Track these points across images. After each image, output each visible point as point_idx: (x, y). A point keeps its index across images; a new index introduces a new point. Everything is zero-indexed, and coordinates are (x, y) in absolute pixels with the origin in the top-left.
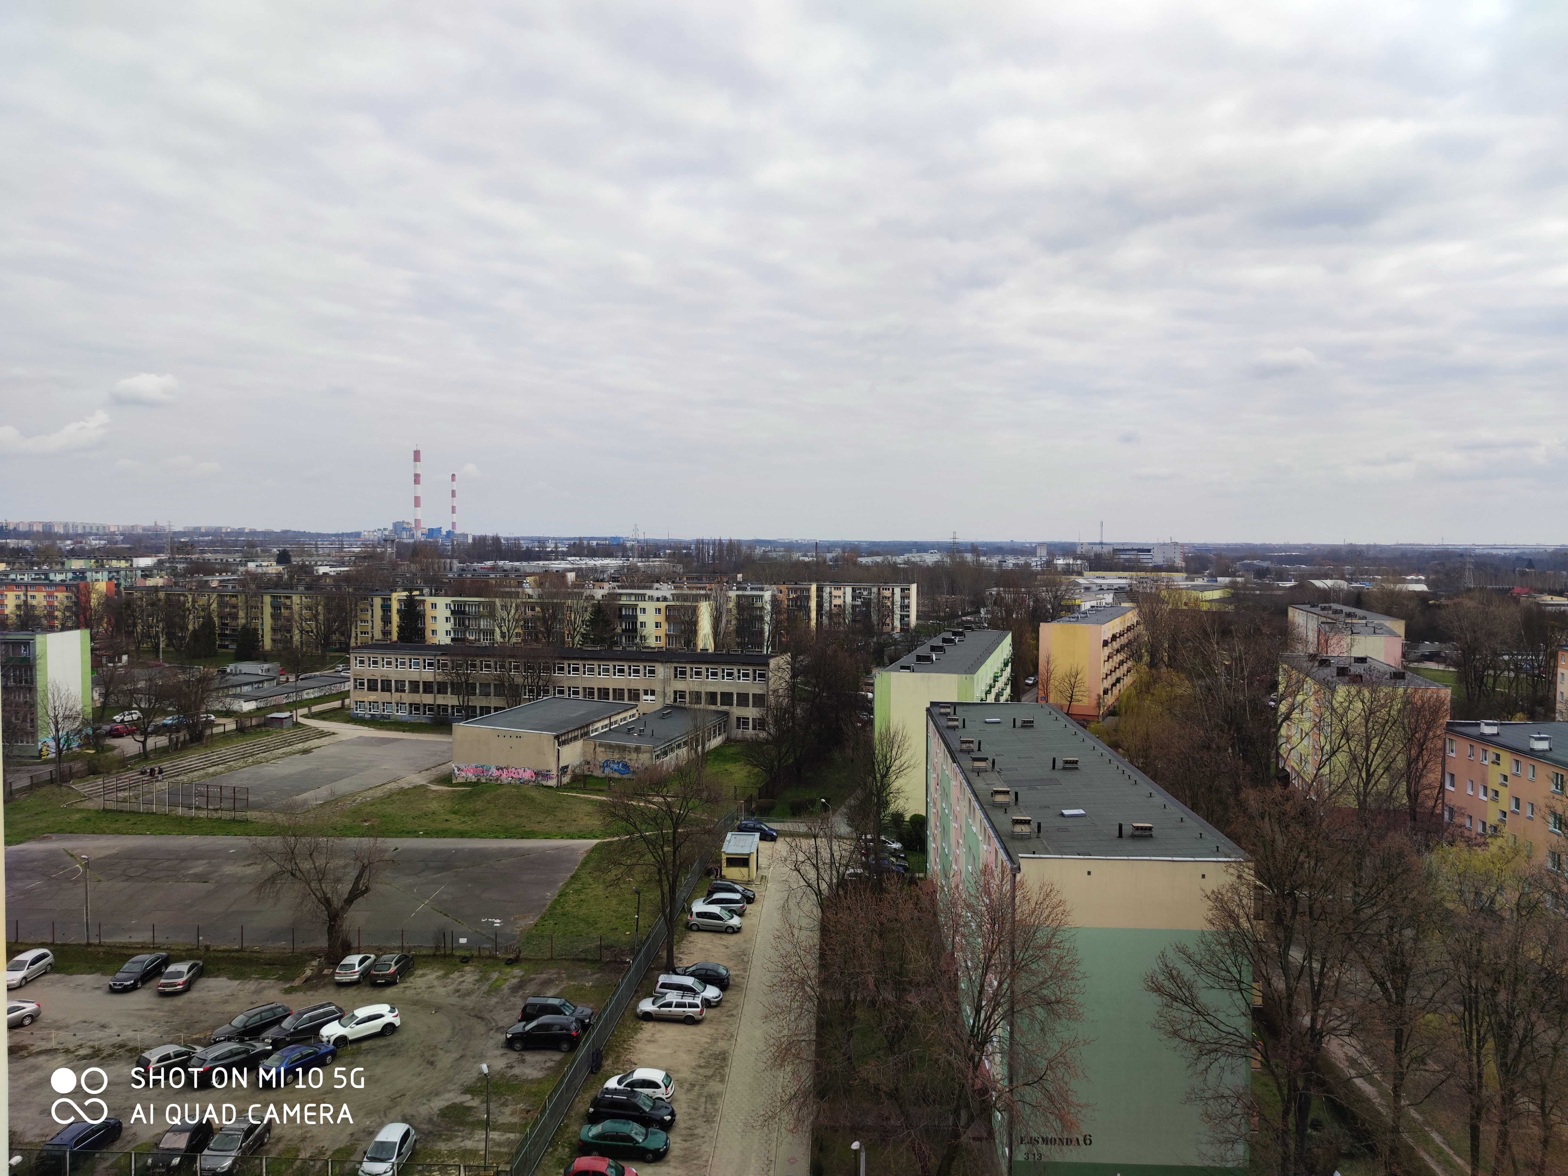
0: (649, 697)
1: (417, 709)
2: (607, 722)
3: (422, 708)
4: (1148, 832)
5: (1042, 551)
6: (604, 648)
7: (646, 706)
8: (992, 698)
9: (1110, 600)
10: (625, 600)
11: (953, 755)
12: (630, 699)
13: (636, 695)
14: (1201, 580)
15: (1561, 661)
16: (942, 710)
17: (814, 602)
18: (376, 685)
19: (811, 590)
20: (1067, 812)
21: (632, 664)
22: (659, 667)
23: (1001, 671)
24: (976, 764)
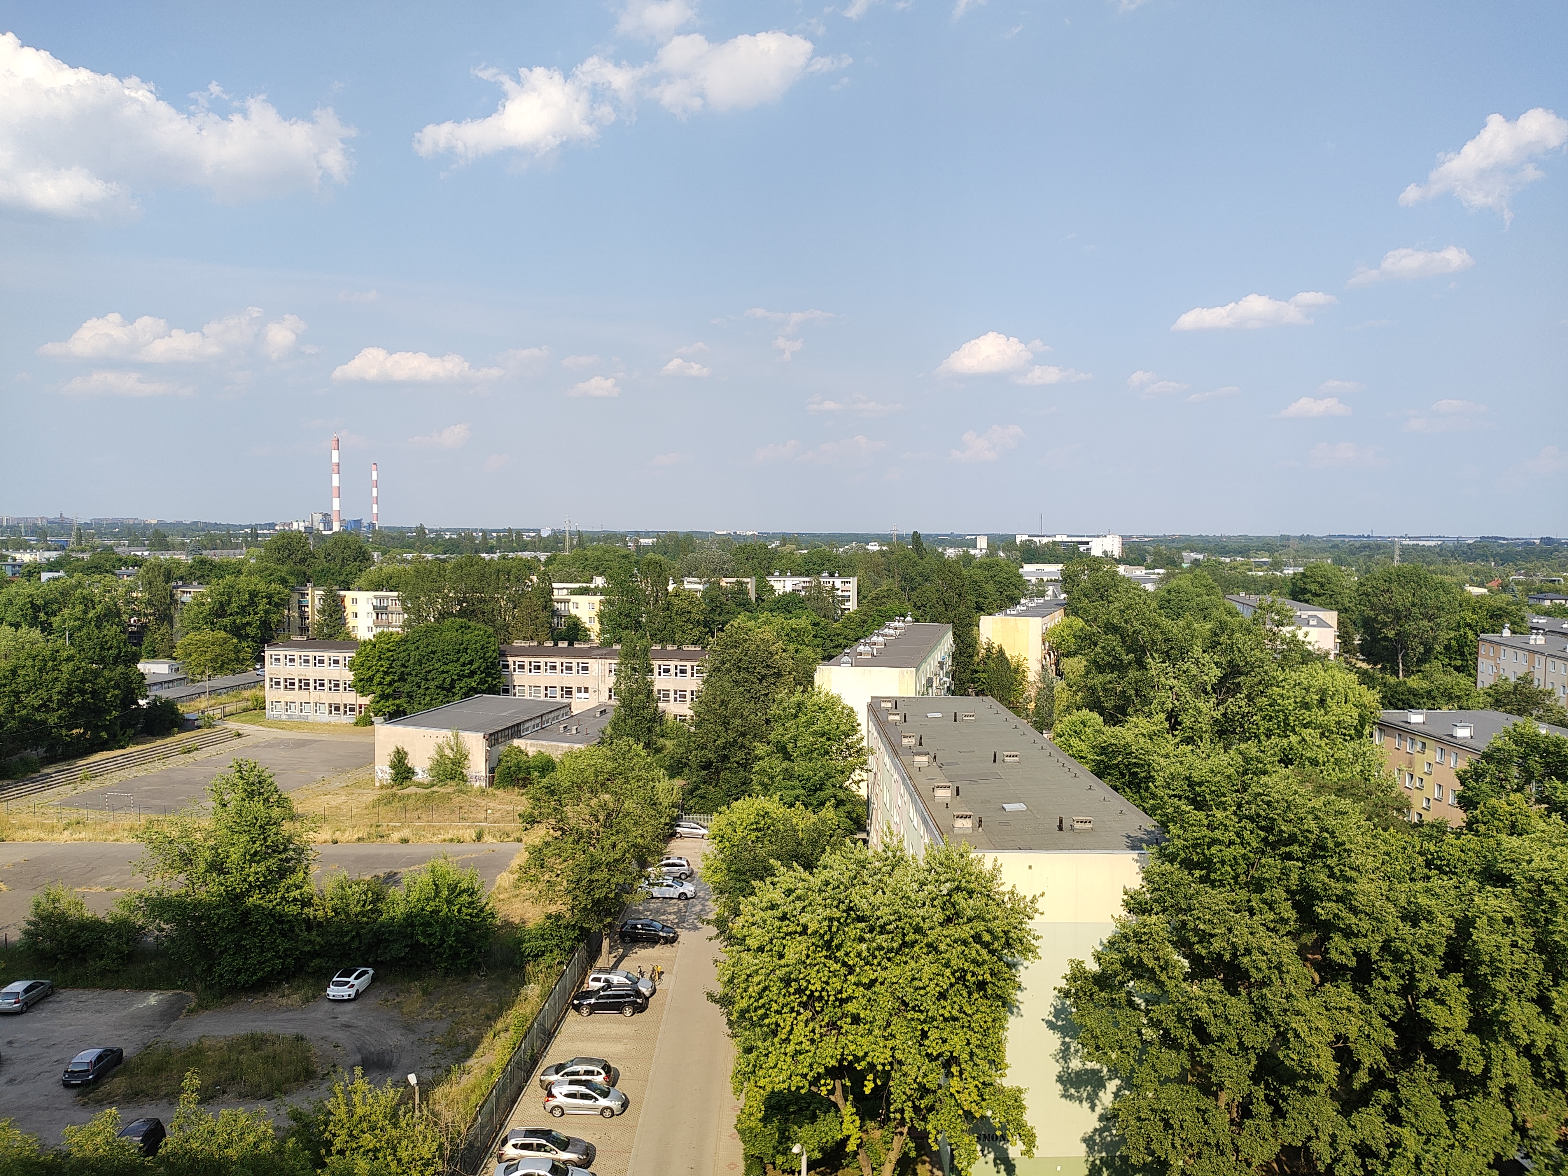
0: (583, 695)
1: (337, 709)
2: (538, 721)
3: (342, 708)
4: (1088, 825)
5: (982, 543)
6: (535, 643)
7: (579, 704)
8: (933, 692)
9: (1050, 592)
10: (556, 595)
11: (895, 750)
12: (562, 697)
13: (569, 693)
14: (1139, 572)
15: (1482, 651)
16: (883, 705)
17: (753, 596)
18: (293, 684)
19: (750, 583)
20: (1008, 807)
21: (564, 660)
22: (593, 664)
23: (941, 665)
24: (918, 759)
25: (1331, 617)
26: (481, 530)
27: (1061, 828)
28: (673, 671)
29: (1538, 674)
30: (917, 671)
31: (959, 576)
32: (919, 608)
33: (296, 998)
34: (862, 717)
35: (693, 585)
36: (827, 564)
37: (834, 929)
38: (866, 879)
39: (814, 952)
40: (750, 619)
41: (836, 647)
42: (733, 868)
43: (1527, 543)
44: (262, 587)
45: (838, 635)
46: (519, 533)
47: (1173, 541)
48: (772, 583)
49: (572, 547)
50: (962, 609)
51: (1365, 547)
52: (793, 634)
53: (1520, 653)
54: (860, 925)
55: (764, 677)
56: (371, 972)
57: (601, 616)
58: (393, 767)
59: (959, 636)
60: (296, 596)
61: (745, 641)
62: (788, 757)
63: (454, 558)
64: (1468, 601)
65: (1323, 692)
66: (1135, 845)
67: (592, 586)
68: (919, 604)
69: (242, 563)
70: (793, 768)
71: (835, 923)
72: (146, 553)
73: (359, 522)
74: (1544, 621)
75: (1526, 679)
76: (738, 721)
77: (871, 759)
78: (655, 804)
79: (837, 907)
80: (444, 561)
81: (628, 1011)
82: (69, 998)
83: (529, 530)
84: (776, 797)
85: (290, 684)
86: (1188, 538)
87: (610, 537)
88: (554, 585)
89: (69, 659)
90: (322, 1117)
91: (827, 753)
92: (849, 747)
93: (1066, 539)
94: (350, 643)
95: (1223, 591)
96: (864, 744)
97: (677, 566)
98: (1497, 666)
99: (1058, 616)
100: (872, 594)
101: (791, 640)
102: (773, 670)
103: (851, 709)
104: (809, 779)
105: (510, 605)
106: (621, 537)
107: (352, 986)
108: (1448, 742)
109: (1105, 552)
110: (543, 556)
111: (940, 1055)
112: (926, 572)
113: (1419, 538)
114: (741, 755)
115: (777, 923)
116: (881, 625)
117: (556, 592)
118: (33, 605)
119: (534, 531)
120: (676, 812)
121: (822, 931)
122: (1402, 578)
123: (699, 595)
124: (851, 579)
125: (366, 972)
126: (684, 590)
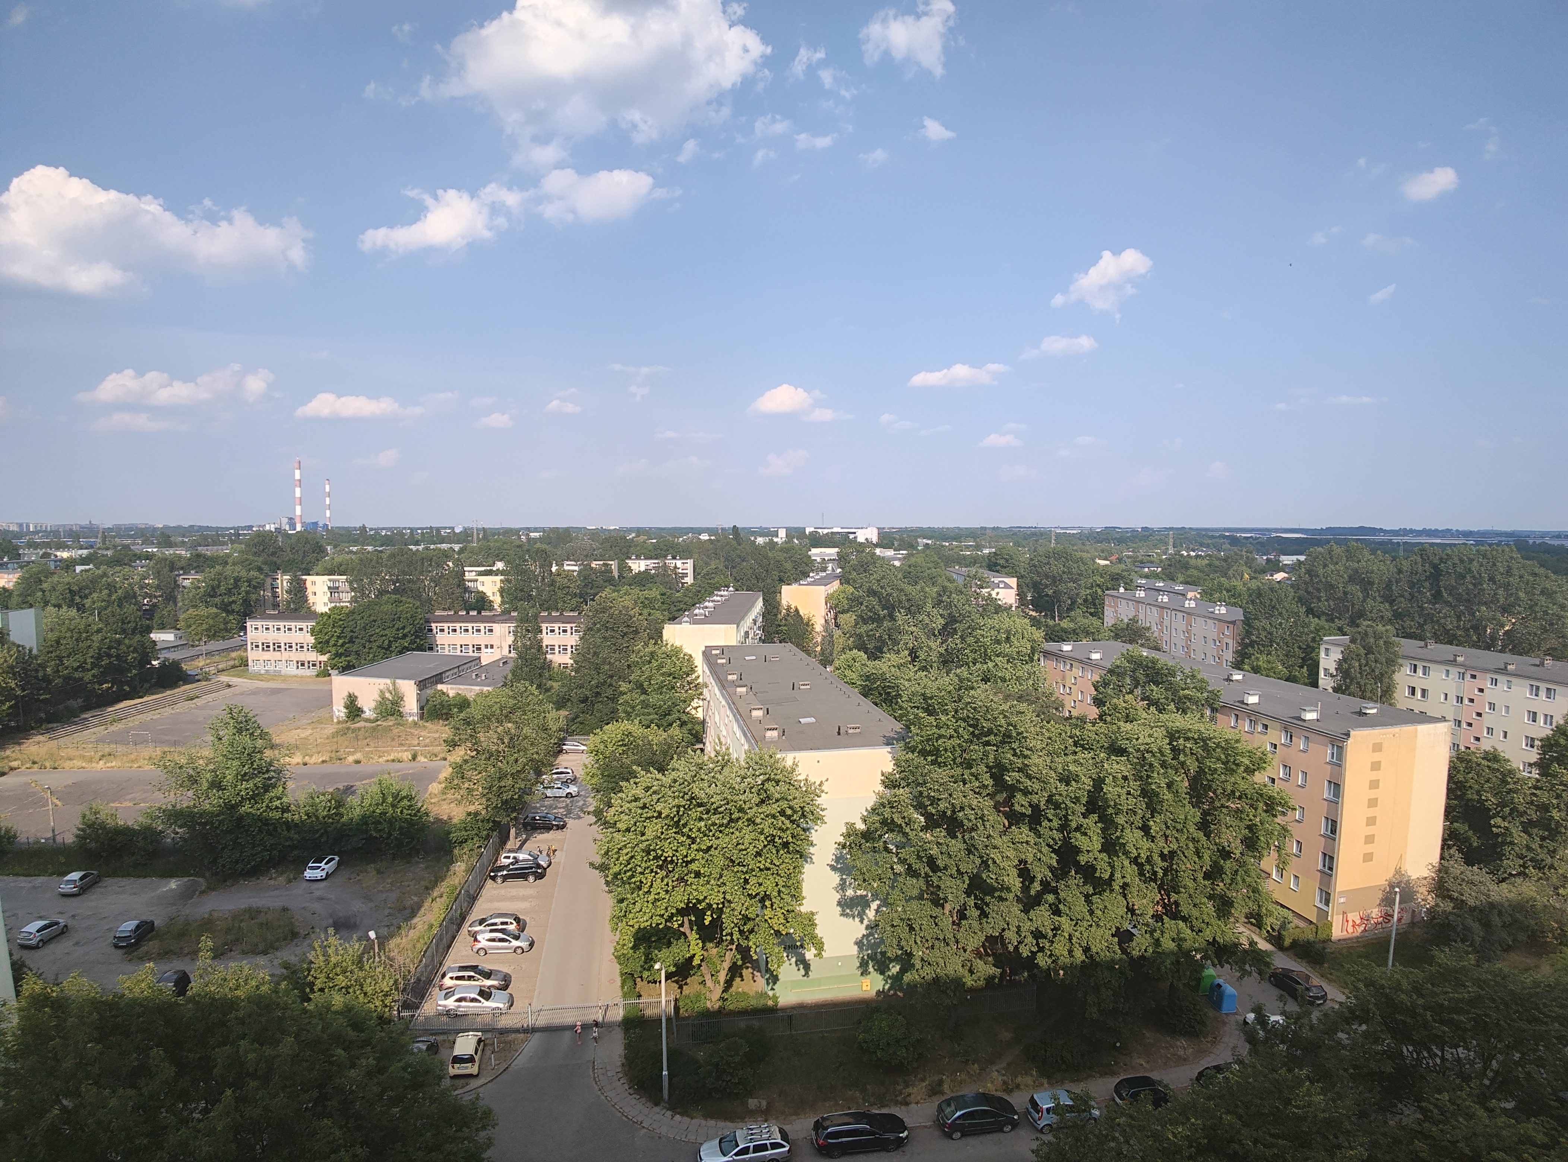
0: (489, 650)
1: (303, 665)
2: (456, 670)
3: (306, 664)
4: (858, 731)
5: (782, 533)
6: (452, 613)
7: (487, 657)
8: (749, 641)
9: (830, 568)
10: (468, 576)
11: (723, 684)
12: (473, 651)
13: (479, 649)
14: (890, 553)
15: (1107, 603)
16: (714, 652)
17: (616, 574)
18: (268, 647)
19: (614, 565)
20: (803, 720)
21: (475, 625)
22: (495, 627)
23: (755, 621)
24: (739, 689)
25: (1013, 582)
26: (409, 528)
27: (839, 734)
28: (557, 631)
29: (1141, 616)
30: (738, 627)
31: (766, 557)
32: (738, 581)
33: (282, 879)
34: (699, 661)
35: (570, 567)
36: (671, 550)
37: (681, 813)
38: (703, 776)
39: (667, 830)
40: (614, 591)
41: (679, 610)
42: (606, 773)
43: (1134, 531)
44: (243, 574)
45: (680, 602)
46: (438, 530)
47: (912, 531)
48: (630, 564)
49: (479, 540)
50: (769, 581)
51: (1034, 534)
52: (647, 602)
53: (1130, 603)
54: (699, 809)
55: (625, 634)
56: (337, 858)
57: (502, 591)
58: (346, 707)
59: (767, 601)
60: (269, 581)
61: (611, 608)
62: (644, 692)
63: (389, 549)
64: (1097, 569)
65: (1008, 632)
66: (888, 742)
67: (494, 569)
68: (738, 578)
69: (228, 556)
70: (648, 700)
71: (682, 809)
72: (155, 550)
73: (316, 523)
74: (1144, 582)
75: (1134, 620)
76: (607, 667)
77: (705, 691)
78: (546, 729)
79: (683, 797)
80: (381, 552)
81: (531, 879)
82: (112, 884)
83: (445, 528)
84: (637, 722)
85: (266, 647)
86: (921, 529)
87: (508, 532)
88: (466, 569)
89: (99, 631)
90: (305, 966)
91: (673, 688)
92: (689, 683)
93: (840, 530)
94: (311, 614)
95: (945, 565)
96: (700, 680)
97: (559, 553)
98: (1116, 612)
99: (836, 585)
100: (704, 571)
101: (645, 606)
102: (632, 629)
103: (691, 656)
104: (660, 707)
105: (432, 584)
106: (516, 532)
107: (323, 869)
108: (1086, 663)
109: (867, 539)
110: (457, 547)
111: (757, 894)
112: (742, 555)
113: (1066, 528)
114: (609, 692)
115: (640, 811)
116: (711, 594)
117: (467, 574)
118: (71, 591)
119: (449, 528)
120: (562, 734)
121: (672, 815)
122: (1057, 555)
123: (575, 574)
124: (688, 561)
125: (333, 859)
126: (564, 571)
